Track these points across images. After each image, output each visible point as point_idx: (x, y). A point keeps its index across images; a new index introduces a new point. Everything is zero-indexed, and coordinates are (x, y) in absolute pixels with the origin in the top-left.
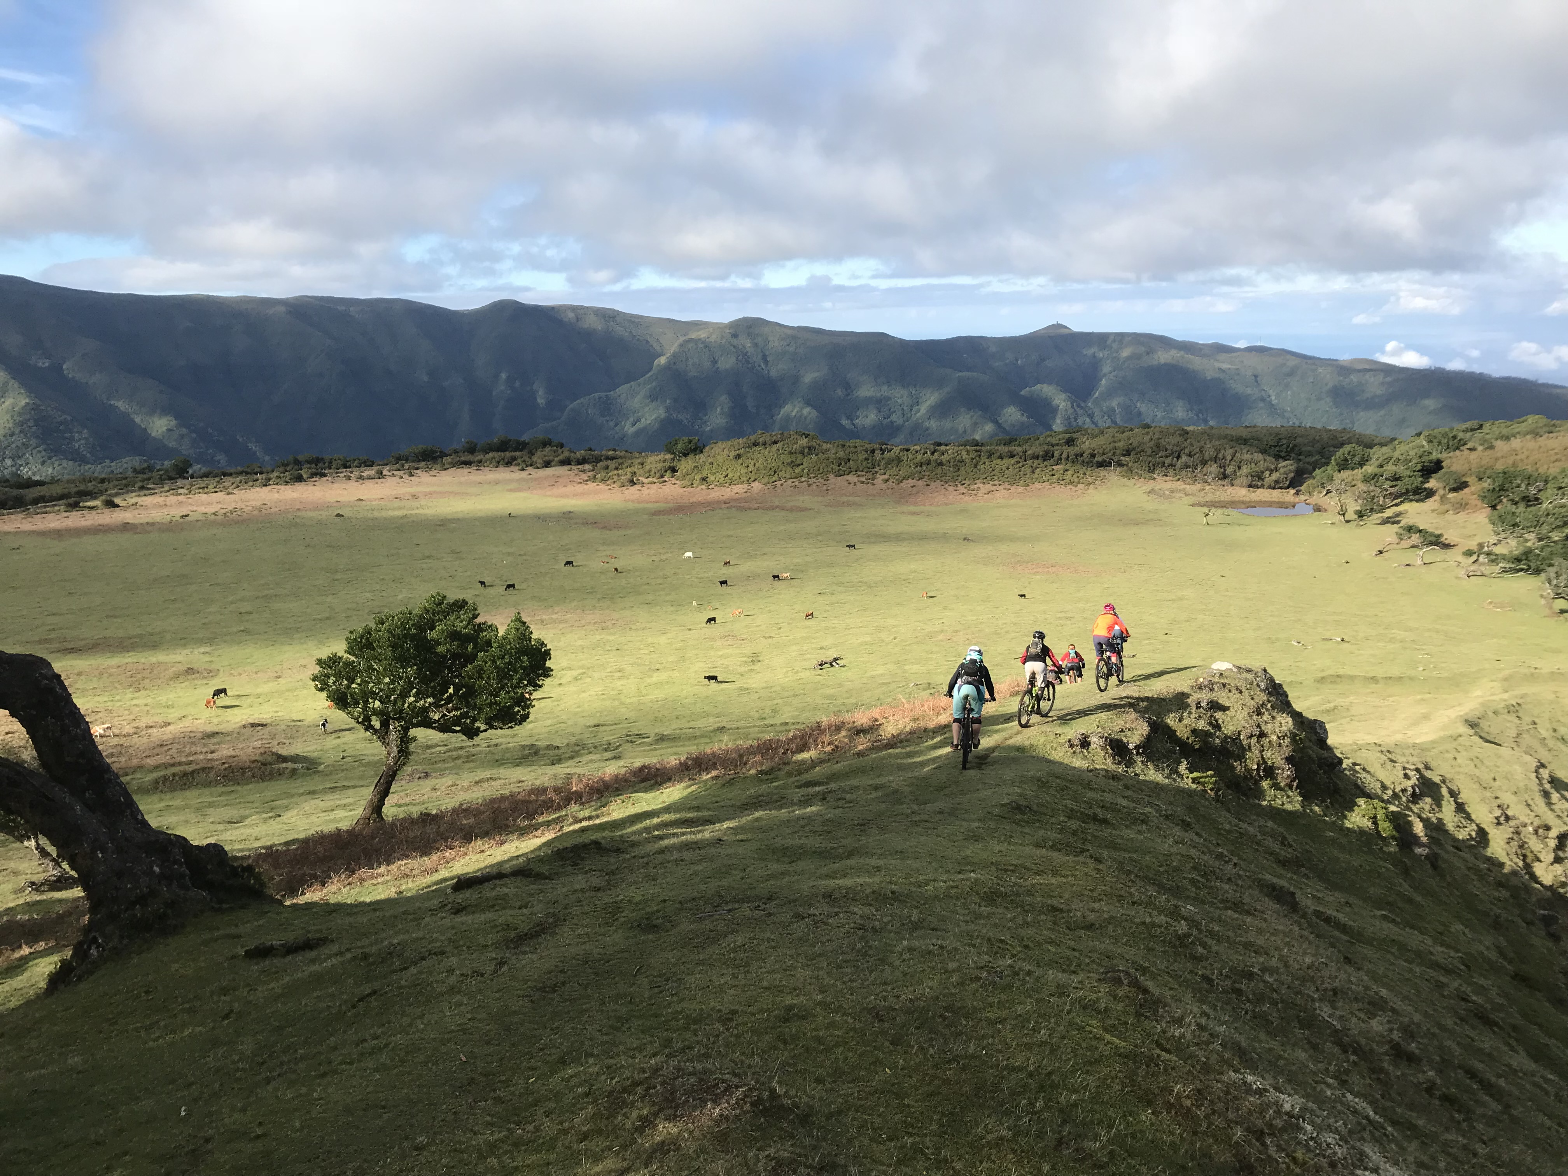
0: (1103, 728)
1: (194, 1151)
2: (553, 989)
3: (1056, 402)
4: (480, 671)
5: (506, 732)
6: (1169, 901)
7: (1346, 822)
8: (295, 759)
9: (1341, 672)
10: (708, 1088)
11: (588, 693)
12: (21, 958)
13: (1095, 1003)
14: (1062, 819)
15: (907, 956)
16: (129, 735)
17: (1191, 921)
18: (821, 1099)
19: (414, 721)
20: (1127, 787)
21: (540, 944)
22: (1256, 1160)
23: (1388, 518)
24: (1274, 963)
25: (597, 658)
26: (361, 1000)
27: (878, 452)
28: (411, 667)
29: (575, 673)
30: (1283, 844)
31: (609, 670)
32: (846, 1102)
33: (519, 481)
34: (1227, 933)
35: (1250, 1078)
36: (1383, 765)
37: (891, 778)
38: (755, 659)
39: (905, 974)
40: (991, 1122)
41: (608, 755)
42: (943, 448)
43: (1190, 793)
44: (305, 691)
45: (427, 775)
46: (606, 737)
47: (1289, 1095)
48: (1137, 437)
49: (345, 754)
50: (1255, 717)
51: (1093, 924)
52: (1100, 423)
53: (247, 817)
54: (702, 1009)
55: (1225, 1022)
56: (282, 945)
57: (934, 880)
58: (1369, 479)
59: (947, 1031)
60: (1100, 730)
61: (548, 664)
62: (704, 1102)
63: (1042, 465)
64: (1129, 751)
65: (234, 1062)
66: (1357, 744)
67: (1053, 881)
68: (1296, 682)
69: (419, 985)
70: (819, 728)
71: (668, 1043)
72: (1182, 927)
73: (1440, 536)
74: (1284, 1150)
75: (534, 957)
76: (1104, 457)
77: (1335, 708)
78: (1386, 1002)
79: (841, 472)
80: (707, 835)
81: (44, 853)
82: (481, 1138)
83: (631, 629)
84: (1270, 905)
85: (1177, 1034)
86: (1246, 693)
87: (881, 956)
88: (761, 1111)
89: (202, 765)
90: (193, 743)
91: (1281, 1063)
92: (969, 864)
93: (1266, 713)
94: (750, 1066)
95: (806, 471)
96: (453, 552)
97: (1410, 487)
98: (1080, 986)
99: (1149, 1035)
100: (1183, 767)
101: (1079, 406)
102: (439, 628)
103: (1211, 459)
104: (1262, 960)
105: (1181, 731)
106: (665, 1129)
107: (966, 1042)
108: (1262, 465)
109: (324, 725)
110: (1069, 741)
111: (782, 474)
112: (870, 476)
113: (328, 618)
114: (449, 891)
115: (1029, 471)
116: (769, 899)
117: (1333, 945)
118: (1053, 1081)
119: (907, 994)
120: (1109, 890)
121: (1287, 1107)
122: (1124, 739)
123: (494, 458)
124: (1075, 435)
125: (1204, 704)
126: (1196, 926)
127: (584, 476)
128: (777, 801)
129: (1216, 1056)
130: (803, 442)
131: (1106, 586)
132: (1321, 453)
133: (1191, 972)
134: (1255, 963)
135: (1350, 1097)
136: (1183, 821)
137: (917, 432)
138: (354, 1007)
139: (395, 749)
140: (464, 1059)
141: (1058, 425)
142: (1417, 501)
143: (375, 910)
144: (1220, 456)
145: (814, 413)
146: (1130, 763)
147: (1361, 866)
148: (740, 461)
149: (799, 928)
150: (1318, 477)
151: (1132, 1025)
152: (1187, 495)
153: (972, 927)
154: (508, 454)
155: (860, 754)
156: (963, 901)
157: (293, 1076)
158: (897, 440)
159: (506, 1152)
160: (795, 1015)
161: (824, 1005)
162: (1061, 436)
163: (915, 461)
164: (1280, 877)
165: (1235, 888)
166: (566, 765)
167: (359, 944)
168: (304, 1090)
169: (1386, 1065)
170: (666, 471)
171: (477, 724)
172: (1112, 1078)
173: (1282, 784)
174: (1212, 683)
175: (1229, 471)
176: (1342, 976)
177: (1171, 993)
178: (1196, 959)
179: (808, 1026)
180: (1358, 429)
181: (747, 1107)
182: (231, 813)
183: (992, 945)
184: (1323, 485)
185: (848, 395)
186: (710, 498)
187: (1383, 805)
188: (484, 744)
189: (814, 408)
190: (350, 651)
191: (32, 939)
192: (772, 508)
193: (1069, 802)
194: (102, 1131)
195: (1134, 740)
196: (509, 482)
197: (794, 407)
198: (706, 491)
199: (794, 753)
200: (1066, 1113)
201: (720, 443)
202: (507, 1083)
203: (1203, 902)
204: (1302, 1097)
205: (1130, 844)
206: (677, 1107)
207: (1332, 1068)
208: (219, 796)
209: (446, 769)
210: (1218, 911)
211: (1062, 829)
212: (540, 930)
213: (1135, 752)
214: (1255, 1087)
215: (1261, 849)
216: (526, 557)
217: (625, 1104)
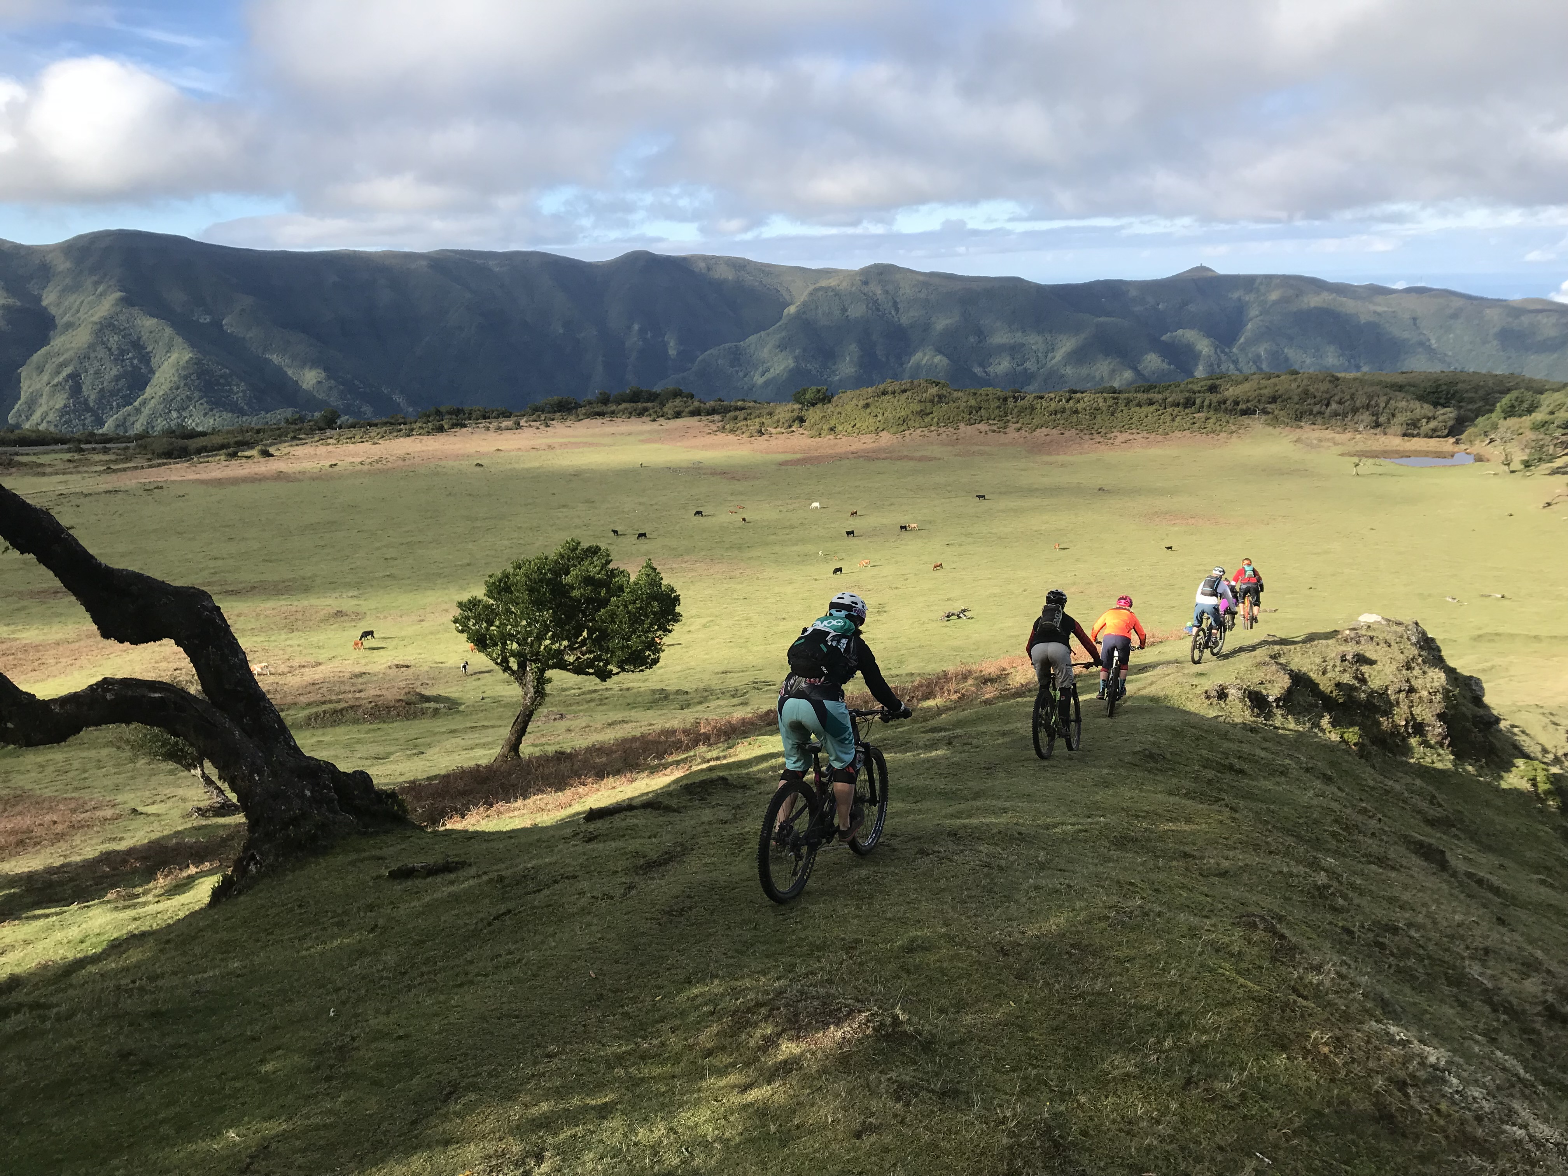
0: (1242, 680)
1: (341, 1047)
2: (681, 912)
3: (1199, 347)
4: (613, 616)
5: (637, 675)
6: (1308, 852)
7: (1502, 782)
8: (437, 699)
9: (1500, 630)
10: (831, 1012)
11: (716, 641)
12: (189, 877)
13: (1228, 946)
14: (1196, 768)
15: (1033, 894)
16: (283, 674)
17: (1331, 873)
18: (944, 1028)
19: (550, 662)
20: (1265, 739)
21: (668, 871)
22: (1397, 1110)
23: (1558, 468)
24: (1420, 919)
25: (725, 606)
26: (496, 918)
27: (1011, 400)
28: (547, 611)
29: (703, 621)
30: (1431, 803)
31: (736, 618)
32: (970, 1032)
33: (650, 432)
34: (1369, 887)
35: (1393, 1029)
36: (1544, 728)
37: (1019, 725)
38: (881, 610)
39: (1031, 911)
40: (1117, 1059)
41: (736, 701)
42: (1079, 395)
43: (1330, 748)
44: (447, 635)
45: (562, 716)
46: (734, 681)
47: (1435, 1048)
48: (1284, 384)
49: (485, 695)
50: (1404, 672)
51: (1226, 872)
52: (1245, 370)
53: (392, 753)
54: (826, 938)
55: (1368, 973)
56: (422, 867)
57: (1062, 824)
58: (1538, 427)
59: (1073, 968)
60: (1238, 681)
61: (678, 609)
62: (828, 1025)
63: (1182, 413)
64: (1269, 704)
65: (378, 971)
66: (1516, 706)
67: (1187, 828)
68: (1450, 639)
69: (550, 905)
70: (945, 677)
71: (791, 968)
72: (1322, 878)
74: (1427, 1101)
75: (663, 882)
76: (1249, 404)
77: (1493, 667)
78: (1541, 964)
79: (972, 421)
81: (208, 781)
82: (609, 1050)
83: (758, 578)
84: (1416, 861)
85: (1315, 981)
86: (1395, 647)
87: (1006, 893)
88: (883, 1036)
89: (350, 703)
90: (342, 682)
91: (1427, 1016)
92: (1098, 809)
93: (1417, 668)
94: (872, 994)
95: (935, 420)
96: (587, 501)
98: (1212, 929)
99: (1284, 981)
100: (1325, 722)
101: (1223, 352)
102: (573, 573)
103: (1363, 407)
104: (1407, 915)
105: (1325, 685)
106: (788, 1048)
107: (1092, 979)
108: (1418, 413)
109: (464, 667)
110: (1206, 692)
111: (911, 423)
112: (1001, 424)
113: (468, 565)
114: (582, 821)
115: (1169, 418)
116: (893, 835)
117: (1485, 906)
118: (1182, 1021)
119: (1032, 931)
120: (1245, 839)
121: (1432, 1059)
122: (1264, 692)
123: (626, 409)
124: (1218, 382)
125: (1349, 657)
126: (1337, 878)
127: (714, 427)
128: (901, 745)
129: (1357, 1005)
130: (934, 390)
132: (1485, 399)
133: (1330, 923)
134: (1401, 918)
135: (1499, 1054)
136: (1324, 775)
137: (1053, 380)
138: (490, 924)
139: (532, 690)
140: (593, 975)
141: (1200, 372)
143: (511, 837)
144: (1373, 403)
145: (946, 361)
146: (1269, 716)
147: (1518, 829)
148: (868, 410)
149: (924, 863)
150: (1481, 425)
151: (1267, 969)
152: (1335, 444)
153: (1101, 869)
154: (640, 405)
155: (987, 702)
156: (1092, 844)
157: (434, 985)
158: (1030, 388)
159: (633, 1064)
160: (920, 946)
161: (950, 939)
162: (1202, 383)
163: (1050, 409)
164: (1428, 835)
165: (1379, 843)
166: (695, 710)
167: (495, 868)
168: (442, 998)
169: (1538, 1026)
170: (794, 421)
171: (610, 667)
172: (1245, 1021)
173: (1432, 742)
174: (1358, 636)
175: (1382, 419)
176: (1495, 936)
177: (1309, 941)
178: (1334, 909)
179: (932, 958)
180: (1528, 374)
181: (869, 1031)
182: (380, 750)
183: (1121, 887)
184: (1486, 434)
185: (980, 342)
186: (838, 450)
187: (1544, 766)
188: (616, 687)
189: (947, 356)
190: (489, 595)
191: (199, 860)
192: (901, 458)
193: (1204, 752)
194: (257, 1028)
195: (1273, 692)
196: (641, 433)
197: (925, 355)
198: (833, 442)
199: (919, 700)
200: (1196, 1054)
201: (848, 392)
202: (634, 1000)
203: (1344, 855)
204: (1449, 1051)
205: (1267, 795)
206: (800, 1029)
207: (1481, 1026)
208: (367, 733)
209: (581, 711)
210: (1360, 866)
211: (1196, 778)
212: (666, 859)
213: (1274, 704)
214: (1398, 1038)
215: (1408, 807)
216: (656, 507)
217: (748, 1023)
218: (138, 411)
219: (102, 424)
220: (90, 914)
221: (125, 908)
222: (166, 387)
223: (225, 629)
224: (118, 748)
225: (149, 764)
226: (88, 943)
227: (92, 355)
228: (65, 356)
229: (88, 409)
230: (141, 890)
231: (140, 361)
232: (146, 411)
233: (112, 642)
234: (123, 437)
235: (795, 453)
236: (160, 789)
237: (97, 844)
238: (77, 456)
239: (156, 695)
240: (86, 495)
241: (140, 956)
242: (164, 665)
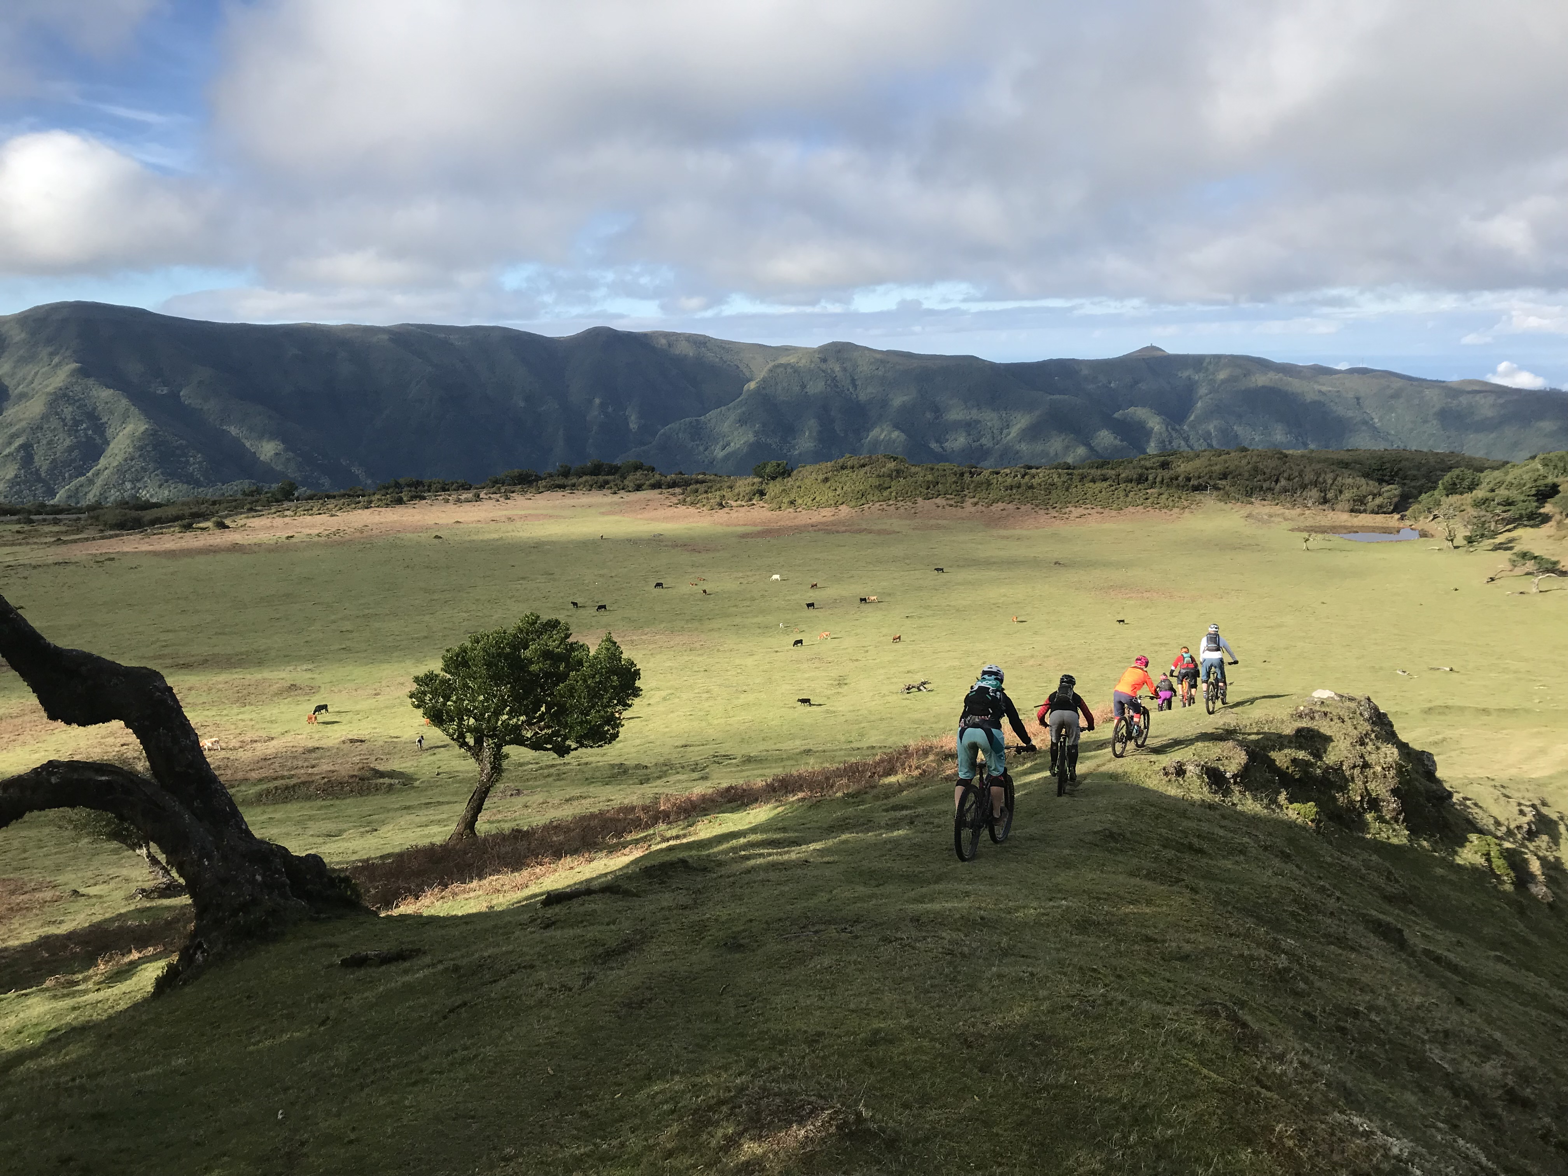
0: (1199, 756)
1: (288, 1154)
2: (641, 1005)
3: (1150, 424)
4: (572, 690)
5: (596, 750)
6: (1268, 934)
7: (1457, 858)
8: (392, 774)
9: (1450, 703)
10: (793, 1109)
11: (676, 714)
12: (131, 963)
13: (1191, 1035)
14: (1156, 847)
15: (996, 983)
16: (235, 749)
17: (1291, 954)
18: (907, 1124)
19: (507, 738)
20: (1223, 817)
21: (627, 960)
23: (1501, 544)
24: (1381, 1001)
25: (685, 678)
26: (452, 1011)
27: (967, 475)
28: (505, 685)
29: (663, 693)
30: (1388, 878)
31: (696, 691)
32: (934, 1128)
33: (610, 504)
34: (1331, 969)
35: (1356, 1120)
36: (1496, 800)
38: (841, 682)
39: (994, 1001)
40: (1082, 1155)
41: (696, 775)
42: (1034, 471)
43: (1288, 825)
44: (403, 709)
45: (519, 792)
46: (694, 755)
47: (1398, 1139)
48: (1234, 460)
49: (440, 771)
50: (1358, 747)
51: (1188, 956)
52: (1196, 446)
53: (345, 831)
54: (788, 1031)
55: (1330, 1062)
56: (376, 955)
57: (1024, 908)
58: (1479, 504)
59: (1037, 1060)
60: (1196, 758)
61: (638, 683)
62: (790, 1124)
63: (1135, 489)
64: (1226, 780)
65: (330, 1068)
66: (1468, 778)
67: (1147, 910)
68: (1401, 713)
69: (506, 998)
70: (906, 752)
71: (753, 1063)
72: (1282, 961)
73: (1556, 563)
75: (621, 973)
76: (1200, 480)
77: (1444, 740)
78: (1499, 1045)
79: (930, 495)
80: (793, 856)
81: (154, 861)
82: (567, 1152)
83: (718, 650)
84: (1376, 941)
85: (1278, 1071)
86: (1349, 722)
87: (969, 982)
88: (847, 1135)
89: (303, 779)
90: (295, 757)
91: (1390, 1105)
92: (1060, 891)
93: (1370, 743)
94: (836, 1089)
95: (894, 494)
96: (547, 574)
97: (1523, 512)
98: (1175, 1018)
99: (1248, 1071)
100: (1282, 798)
101: (1174, 429)
102: (532, 647)
103: (1311, 483)
104: (1368, 998)
105: (1281, 760)
106: (750, 1148)
107: (1056, 1071)
108: (1364, 489)
109: (420, 741)
110: (1164, 769)
111: (870, 497)
112: (958, 499)
113: (426, 637)
114: (539, 906)
115: (1122, 494)
116: (855, 922)
117: (1443, 985)
118: (1147, 1115)
119: (996, 1022)
120: (1205, 921)
121: (1395, 1151)
122: (1222, 769)
123: (586, 481)
124: (1169, 459)
126: (1297, 961)
127: (675, 500)
128: (864, 824)
129: (1320, 1096)
130: (892, 465)
131: (1202, 611)
132: (1428, 477)
133: (1293, 1007)
134: (1361, 1000)
135: (1461, 1142)
136: (1282, 852)
137: (1007, 456)
138: (445, 1018)
139: (488, 766)
140: (551, 1072)
141: (1152, 448)
142: (1532, 526)
144: (1321, 479)
145: (903, 437)
146: (1227, 792)
147: (1473, 905)
148: (828, 484)
149: (886, 952)
150: (1424, 502)
151: (1230, 1059)
152: (1286, 519)
153: (1063, 954)
154: (601, 478)
155: (948, 779)
156: (1054, 928)
157: (387, 1083)
158: (986, 464)
160: (883, 1039)
161: (913, 1030)
162: (1154, 460)
163: (1005, 484)
164: (1386, 913)
165: (1337, 922)
166: (654, 784)
167: (450, 956)
168: (395, 1097)
169: (1500, 1110)
170: (754, 495)
171: (568, 742)
172: (1210, 1114)
173: (1387, 817)
174: (1312, 712)
175: (1330, 495)
176: (1454, 1017)
177: (1271, 1028)
178: (1297, 994)
179: (895, 1051)
180: (1468, 452)
181: (833, 1130)
182: (330, 826)
183: (1084, 974)
184: (1429, 510)
185: (937, 418)
186: (797, 522)
187: (1497, 841)
188: (575, 763)
189: (903, 431)
190: (446, 669)
191: (141, 945)
192: (860, 531)
193: (1164, 831)
194: (202, 1132)
195: (1231, 769)
196: (601, 505)
197: (883, 430)
198: (793, 515)
199: (880, 776)
200: (1161, 1149)
201: (808, 467)
202: (593, 1098)
203: (1305, 937)
204: (1411, 1141)
205: (1227, 875)
206: (762, 1128)
207: (1442, 1112)
208: (319, 809)
209: (537, 787)
210: (1320, 946)
211: (1156, 858)
212: (627, 947)
213: (1232, 781)
214: (1361, 1129)
215: (1366, 884)
216: (617, 579)
217: (710, 1123)
218: (91, 482)
219: (53, 494)
220: (29, 1002)
221: (64, 996)
222: (120, 458)
223: (176, 710)
224: (60, 827)
225: (92, 843)
226: (25, 1034)
227: (46, 426)
228: (17, 427)
229: (39, 479)
230: (80, 976)
231: (95, 432)
232: (99, 482)
233: (60, 724)
234: (74, 508)
235: (756, 525)
236: (102, 870)
237: (36, 928)
238: (27, 528)
239: (103, 778)
240: (35, 567)
241: (80, 1052)
242: (111, 740)
